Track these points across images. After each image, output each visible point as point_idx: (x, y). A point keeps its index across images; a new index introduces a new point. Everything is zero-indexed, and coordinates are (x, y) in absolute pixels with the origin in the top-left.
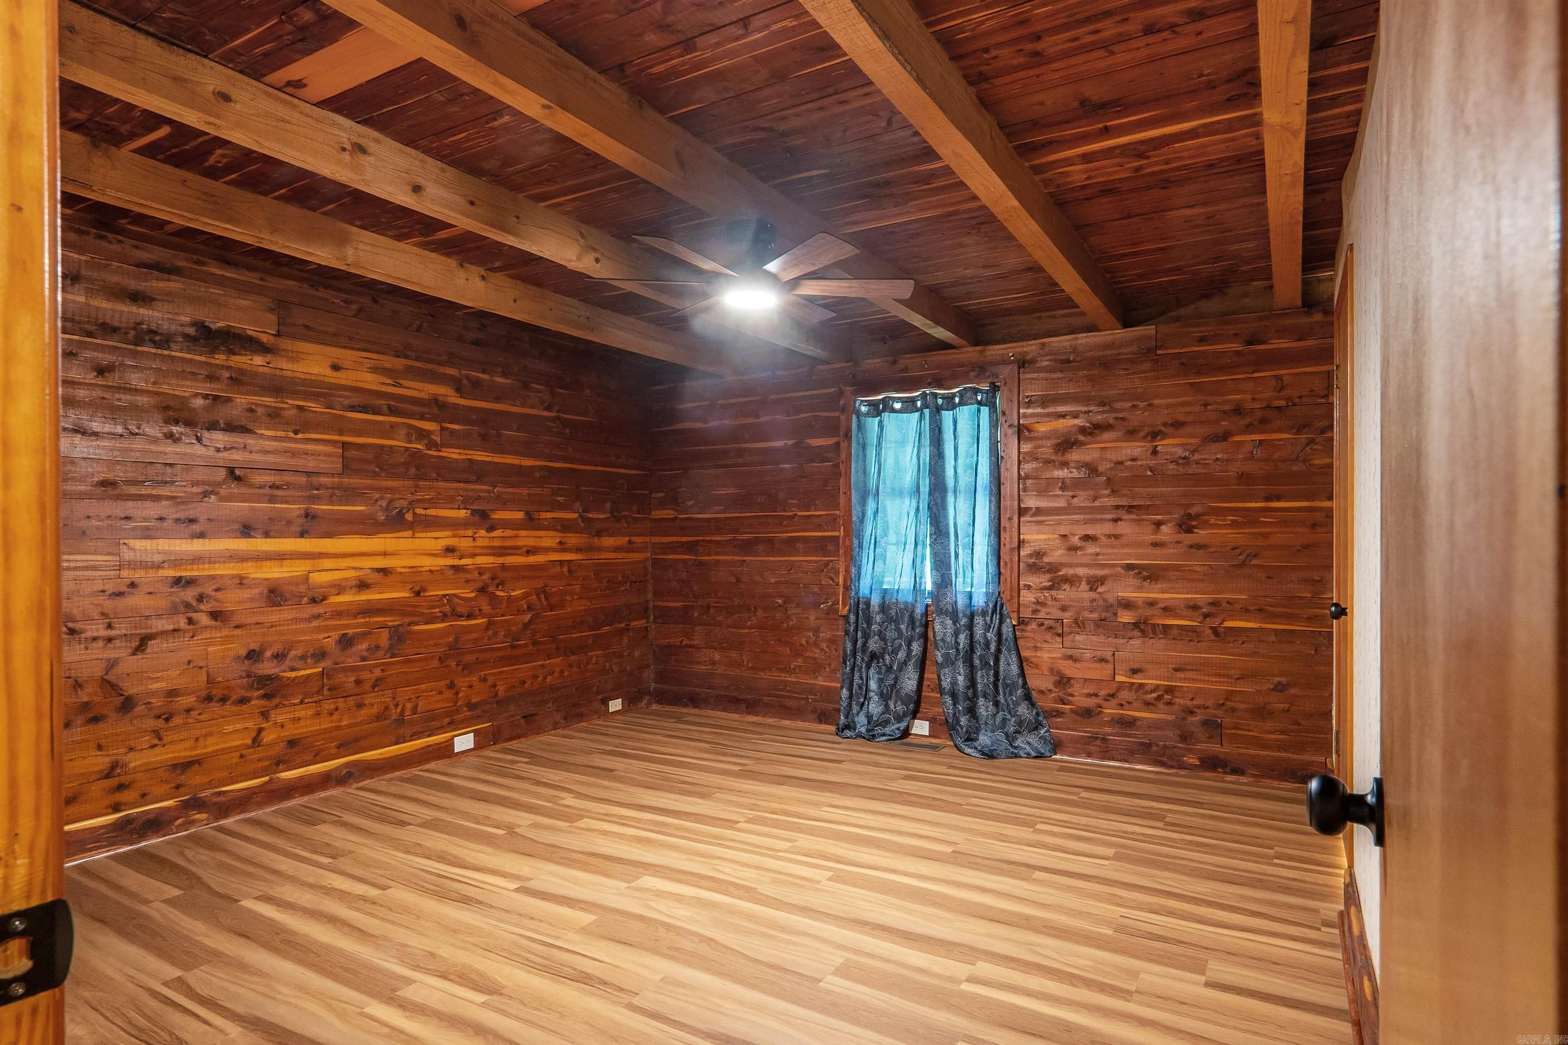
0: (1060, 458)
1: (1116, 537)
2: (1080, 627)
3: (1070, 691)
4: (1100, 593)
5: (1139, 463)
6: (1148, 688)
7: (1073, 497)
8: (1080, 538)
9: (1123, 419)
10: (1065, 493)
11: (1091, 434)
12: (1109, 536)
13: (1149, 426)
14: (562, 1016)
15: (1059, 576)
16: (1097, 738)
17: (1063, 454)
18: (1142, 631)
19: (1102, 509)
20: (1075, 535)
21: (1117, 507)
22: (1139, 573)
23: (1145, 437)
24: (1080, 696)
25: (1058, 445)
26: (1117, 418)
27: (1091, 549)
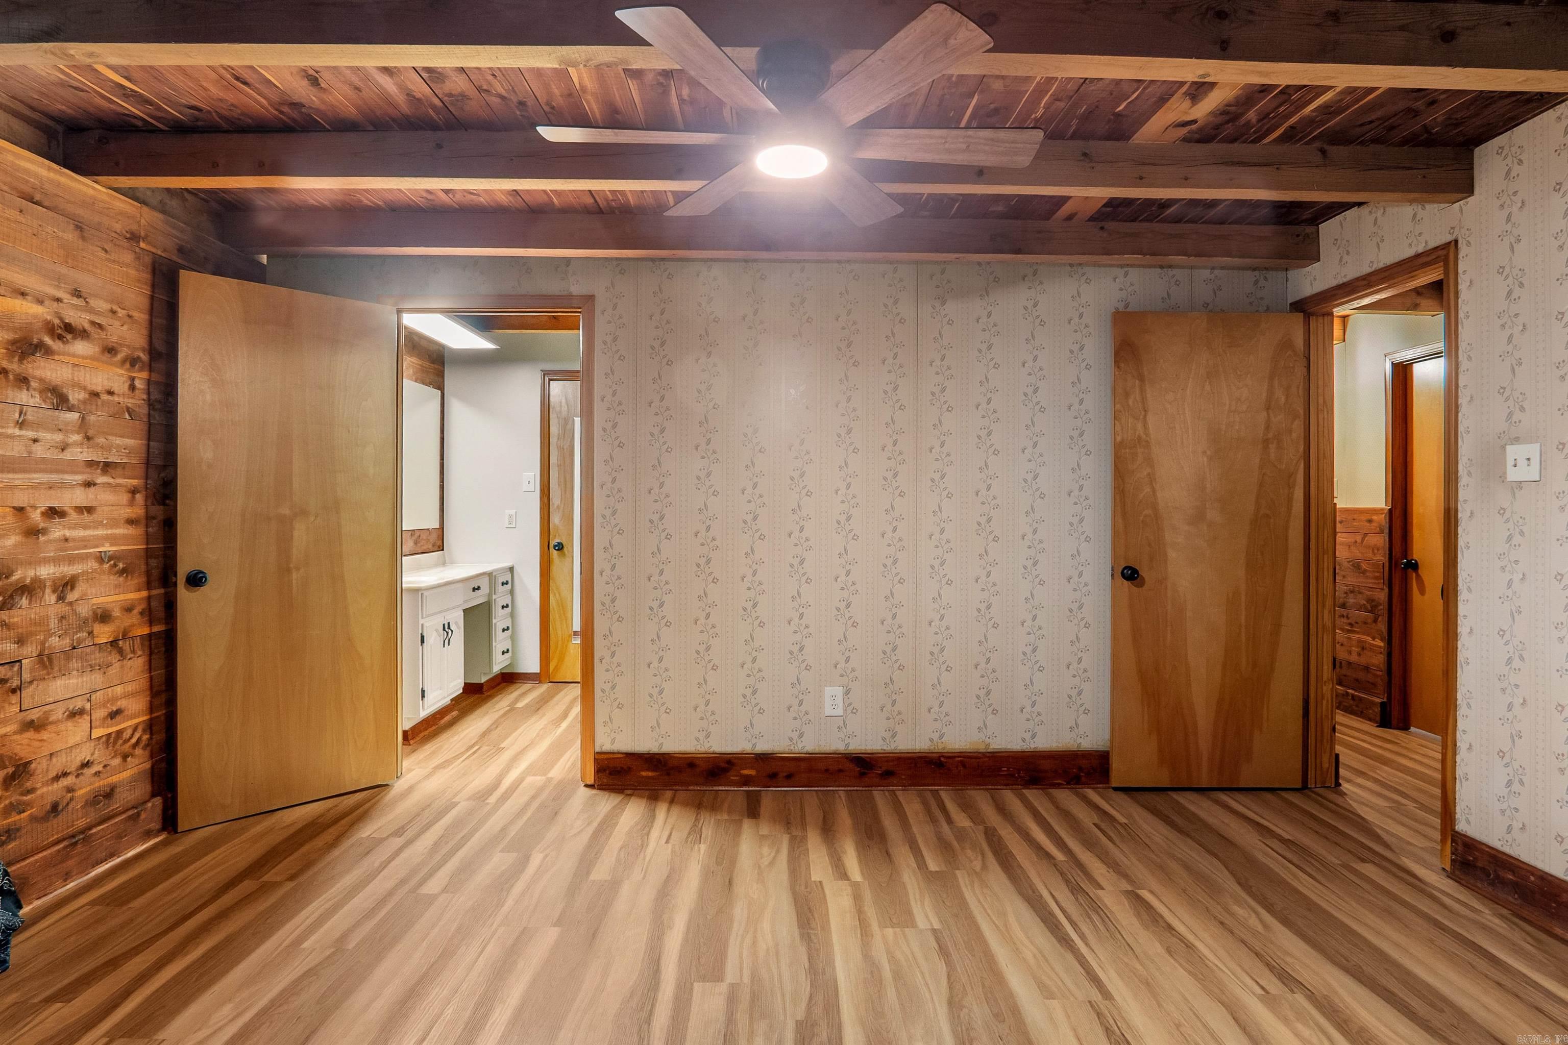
0: (14, 366)
1: (90, 510)
2: (45, 667)
3: (29, 785)
4: (71, 604)
5: (116, 399)
6: (126, 735)
7: (35, 441)
8: (43, 514)
9: (100, 326)
10: (24, 432)
11: (60, 337)
12: (80, 510)
13: (128, 347)
14: (1178, 1026)
15: (11, 584)
16: (76, 843)
17: (21, 360)
18: (121, 651)
19: (71, 467)
20: (34, 507)
21: (91, 464)
22: (115, 565)
23: (124, 362)
24: (43, 785)
25: (14, 342)
26: (93, 323)
27: (57, 531)
